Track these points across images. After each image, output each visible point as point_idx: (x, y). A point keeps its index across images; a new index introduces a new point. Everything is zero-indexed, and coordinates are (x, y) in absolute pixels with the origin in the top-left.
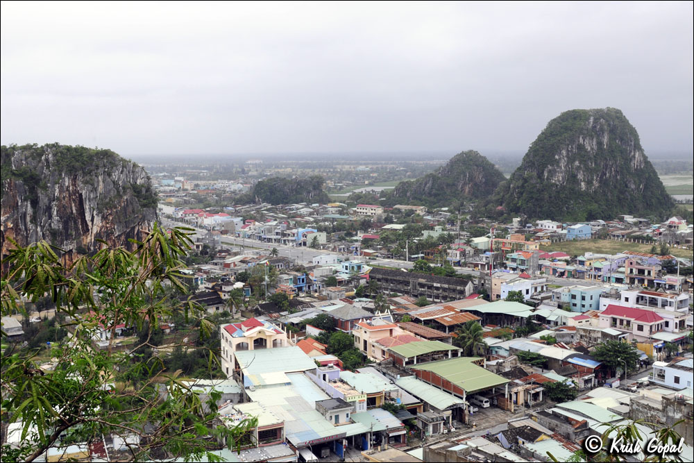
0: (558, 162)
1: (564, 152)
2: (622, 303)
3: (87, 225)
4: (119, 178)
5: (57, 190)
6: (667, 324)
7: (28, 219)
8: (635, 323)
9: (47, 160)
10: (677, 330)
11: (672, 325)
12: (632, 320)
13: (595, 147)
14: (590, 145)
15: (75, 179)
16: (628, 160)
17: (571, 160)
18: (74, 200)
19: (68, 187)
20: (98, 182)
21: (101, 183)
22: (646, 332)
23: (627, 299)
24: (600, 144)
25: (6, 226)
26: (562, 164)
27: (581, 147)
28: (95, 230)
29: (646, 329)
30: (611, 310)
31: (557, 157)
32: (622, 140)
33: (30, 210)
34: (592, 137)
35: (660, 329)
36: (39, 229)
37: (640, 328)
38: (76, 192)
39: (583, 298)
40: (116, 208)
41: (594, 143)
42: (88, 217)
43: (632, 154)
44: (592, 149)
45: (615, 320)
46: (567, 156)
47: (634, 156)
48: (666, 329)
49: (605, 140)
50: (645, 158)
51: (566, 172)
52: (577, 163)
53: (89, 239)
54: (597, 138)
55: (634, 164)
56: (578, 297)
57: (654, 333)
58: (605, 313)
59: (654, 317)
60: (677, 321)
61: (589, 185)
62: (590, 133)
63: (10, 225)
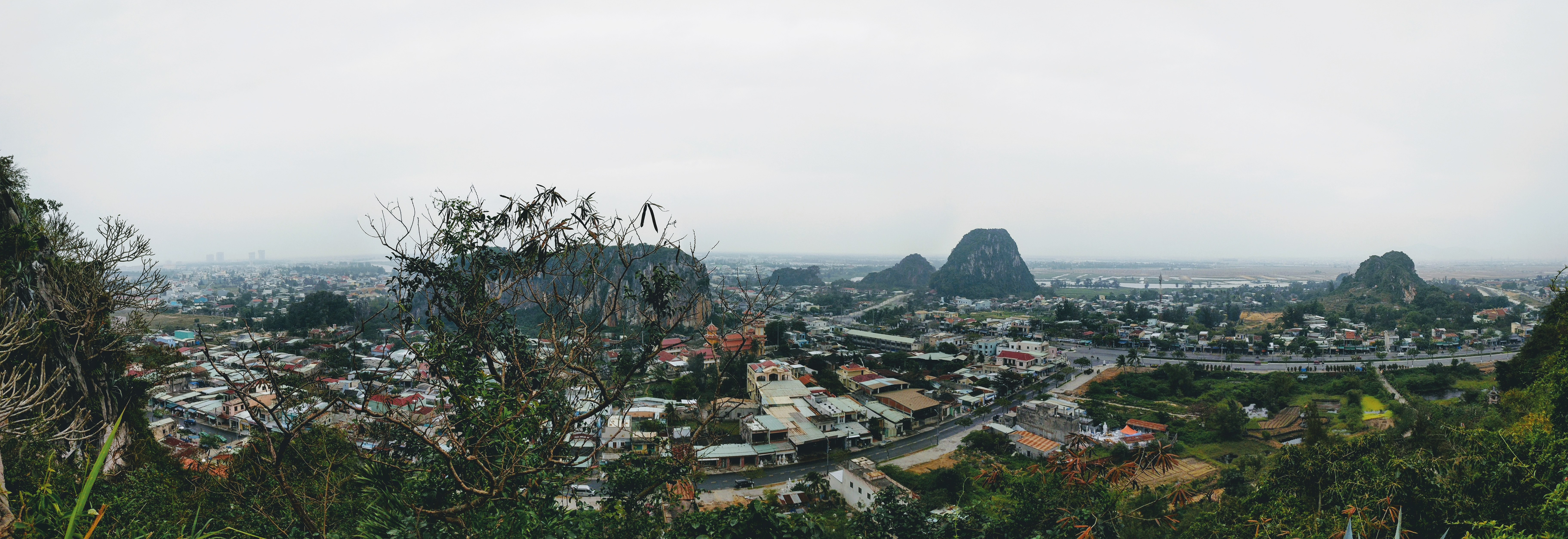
0: (969, 261)
1: (973, 255)
2: (1010, 350)
4: (683, 266)
6: (1036, 361)
8: (1018, 362)
9: (640, 253)
10: (1042, 364)
11: (1039, 361)
12: (1016, 360)
13: (992, 253)
14: (989, 251)
16: (1012, 261)
17: (977, 260)
22: (1024, 367)
23: (1013, 347)
24: (994, 250)
26: (972, 263)
27: (983, 252)
29: (1025, 364)
30: (1004, 354)
31: (969, 258)
32: (1007, 248)
34: (989, 246)
35: (1033, 364)
37: (1021, 364)
39: (986, 347)
41: (991, 250)
43: (1014, 257)
44: (990, 253)
45: (1006, 360)
46: (975, 258)
48: (1036, 364)
49: (998, 248)
50: (1021, 259)
51: (975, 268)
52: (981, 262)
54: (993, 247)
55: (1015, 263)
56: (983, 347)
57: (1029, 367)
58: (1000, 356)
59: (1029, 357)
60: (1043, 358)
61: (989, 275)
62: (989, 244)
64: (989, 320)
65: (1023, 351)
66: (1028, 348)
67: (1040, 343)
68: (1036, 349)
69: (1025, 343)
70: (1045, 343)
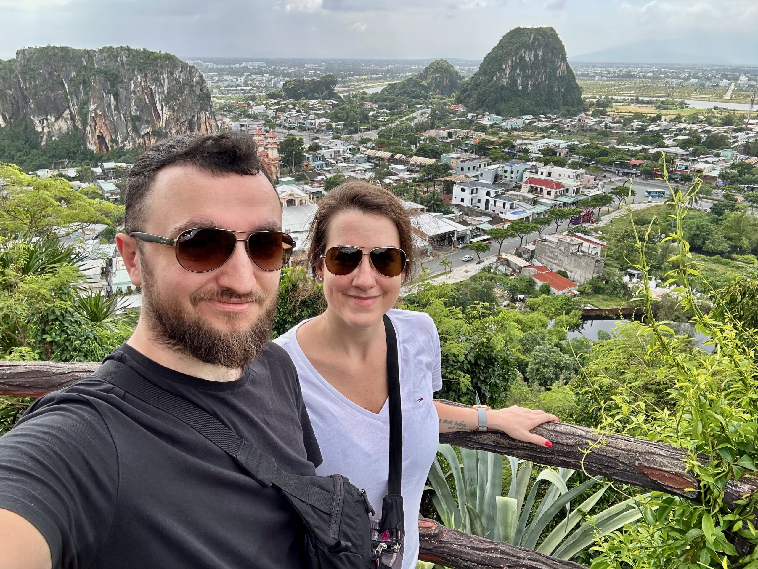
0: (504, 70)
1: (510, 62)
2: (539, 176)
3: (158, 114)
4: (179, 77)
5: (133, 85)
6: (567, 190)
7: (113, 107)
8: (545, 190)
9: (122, 61)
10: (574, 195)
11: (571, 191)
12: (544, 188)
13: (532, 59)
14: (529, 57)
15: (145, 77)
16: (555, 69)
17: (513, 68)
18: (146, 94)
19: (141, 83)
20: (164, 79)
21: (166, 80)
22: (552, 196)
23: (542, 173)
24: (536, 55)
25: (96, 114)
26: (508, 71)
27: (522, 59)
28: (165, 117)
29: (553, 194)
30: (531, 180)
31: (504, 66)
32: (552, 53)
33: (113, 101)
34: (530, 50)
35: (563, 194)
36: (122, 116)
37: (549, 193)
38: (147, 87)
39: (512, 172)
40: (179, 100)
41: (532, 56)
42: (159, 107)
43: (559, 64)
44: (530, 60)
45: (532, 187)
46: (512, 66)
47: (560, 66)
48: (567, 194)
49: (541, 53)
50: (568, 66)
51: (510, 77)
52: (518, 71)
53: (161, 124)
54: (535, 52)
55: (559, 72)
56: (509, 171)
57: (557, 196)
58: (526, 183)
59: (559, 185)
60: (575, 188)
61: (525, 87)
62: (529, 48)
63: (99, 112)
64: (519, 141)
65: (554, 178)
66: (560, 175)
67: (574, 171)
68: (569, 177)
69: (556, 170)
70: (581, 171)
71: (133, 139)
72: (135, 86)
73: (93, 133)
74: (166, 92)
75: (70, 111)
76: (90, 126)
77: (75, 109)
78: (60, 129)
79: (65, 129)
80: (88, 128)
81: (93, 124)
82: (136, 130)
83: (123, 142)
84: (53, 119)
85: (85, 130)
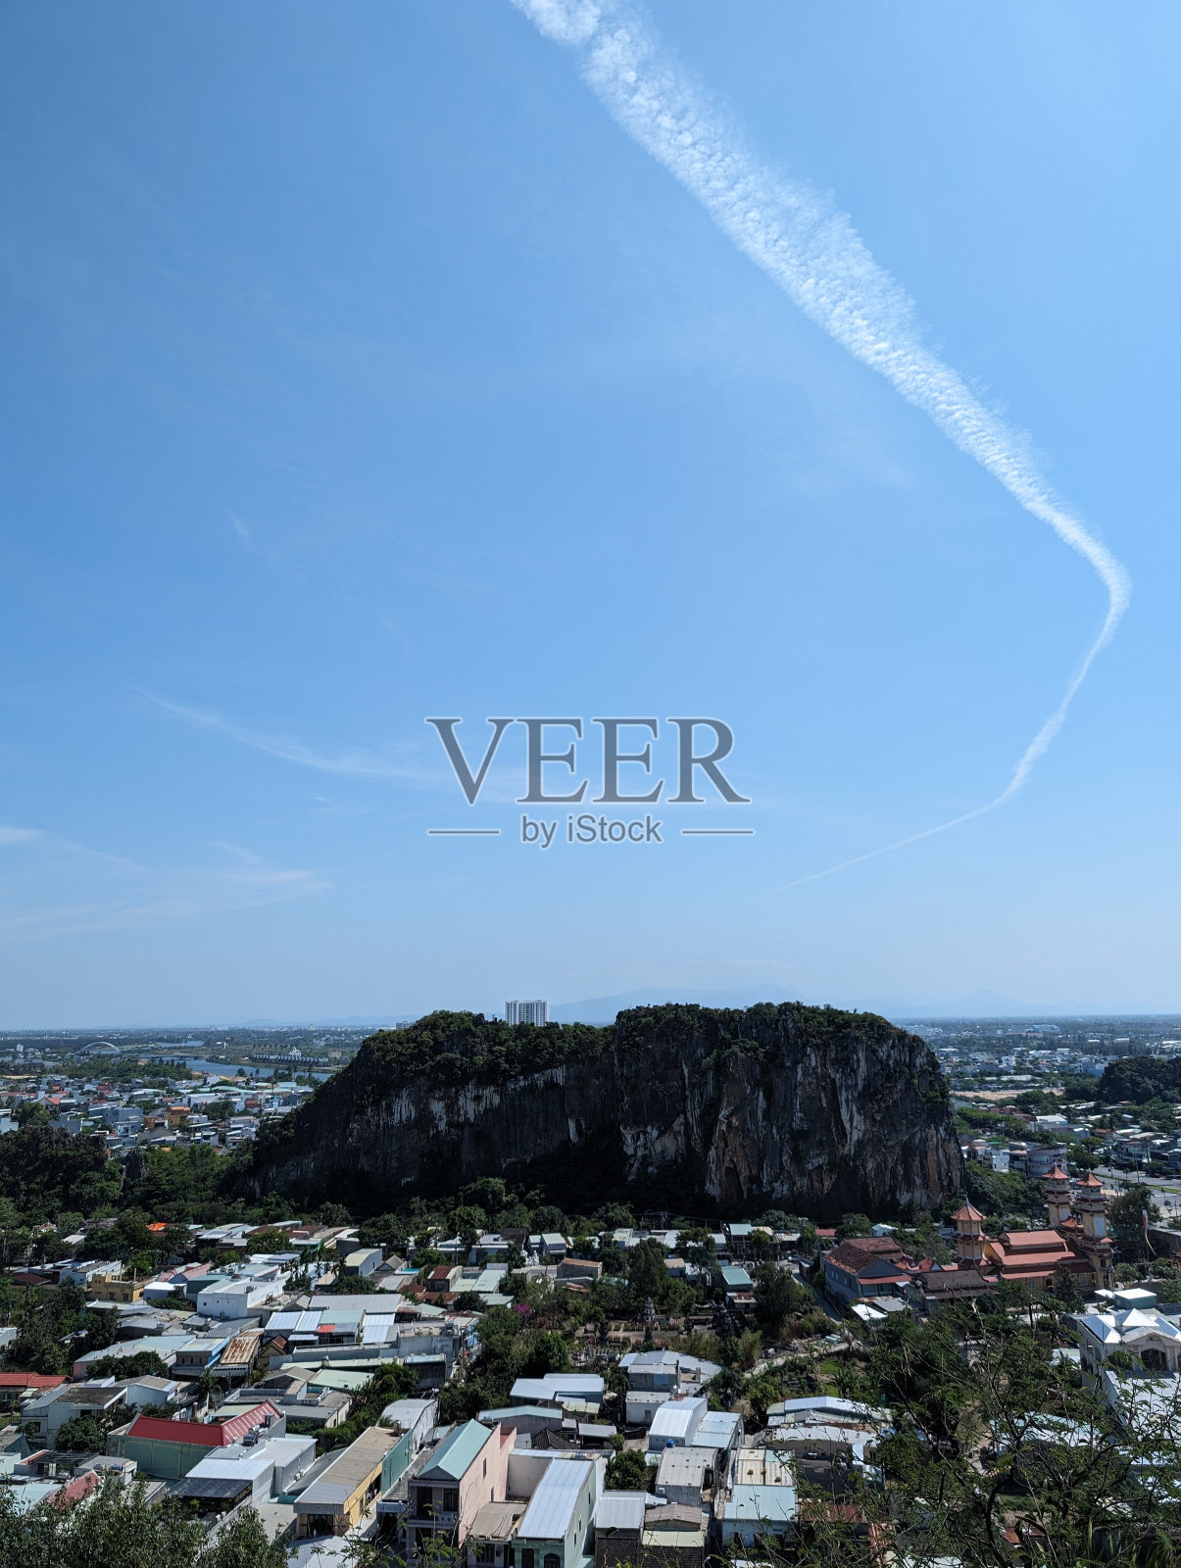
3: (843, 1128)
4: (889, 1056)
5: (800, 1073)
7: (760, 1115)
15: (824, 1057)
18: (824, 1088)
19: (816, 1068)
20: (858, 1061)
21: (863, 1063)
25: (729, 1125)
28: (856, 1135)
33: (762, 1102)
36: (774, 1131)
38: (825, 1076)
40: (884, 1101)
42: (845, 1117)
53: (849, 1149)
63: (735, 1121)
71: (790, 1177)
72: (804, 1074)
73: (718, 1161)
74: (860, 1087)
75: (686, 1118)
76: (716, 1148)
77: (693, 1114)
78: (663, 1151)
79: (671, 1151)
80: (712, 1153)
81: (722, 1145)
82: (798, 1158)
83: (770, 1183)
84: (655, 1133)
85: (706, 1155)
